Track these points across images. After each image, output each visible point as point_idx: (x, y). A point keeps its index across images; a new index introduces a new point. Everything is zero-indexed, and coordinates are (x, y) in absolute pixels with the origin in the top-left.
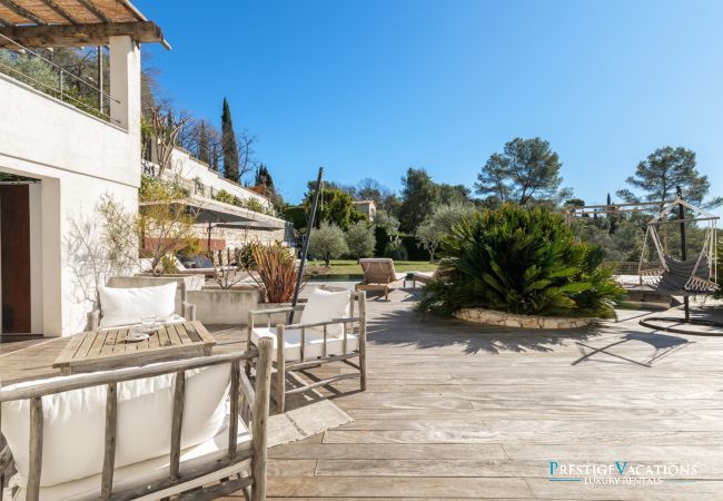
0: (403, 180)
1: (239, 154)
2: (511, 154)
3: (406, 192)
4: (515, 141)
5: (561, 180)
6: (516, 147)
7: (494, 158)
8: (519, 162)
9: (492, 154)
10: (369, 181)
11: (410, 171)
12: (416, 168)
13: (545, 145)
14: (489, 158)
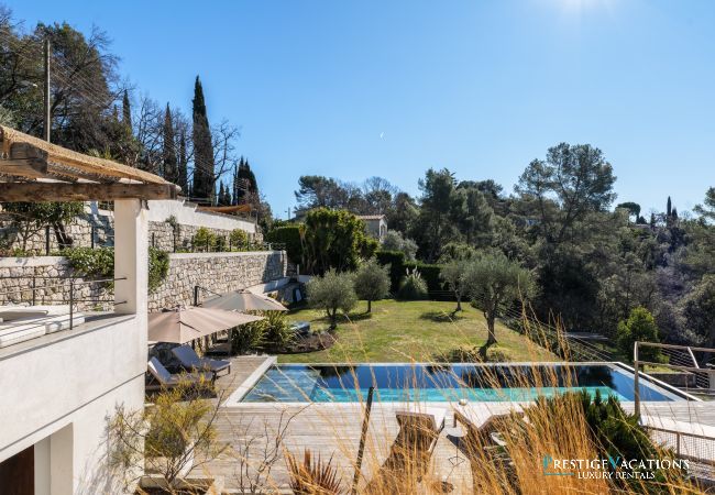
0: (421, 183)
1: (215, 150)
2: (555, 162)
3: (424, 201)
4: (560, 147)
5: (615, 196)
6: (562, 153)
7: (535, 165)
8: (564, 172)
9: (532, 160)
10: (377, 181)
11: (430, 174)
12: (437, 170)
13: (597, 153)
14: (528, 165)
